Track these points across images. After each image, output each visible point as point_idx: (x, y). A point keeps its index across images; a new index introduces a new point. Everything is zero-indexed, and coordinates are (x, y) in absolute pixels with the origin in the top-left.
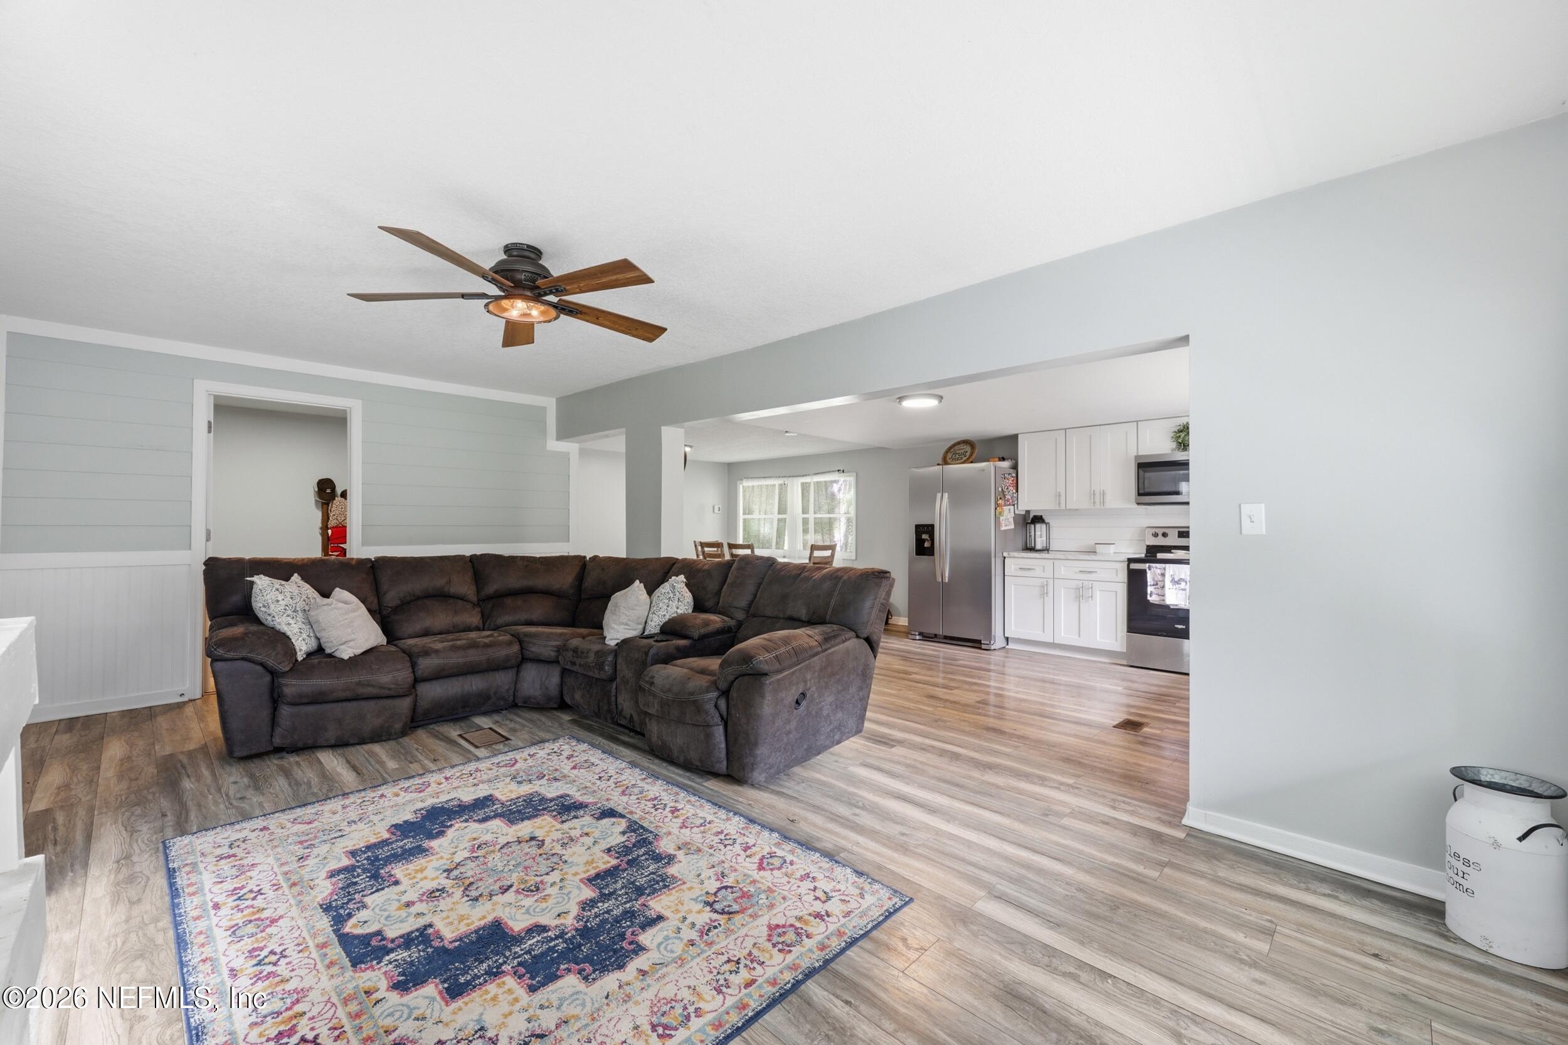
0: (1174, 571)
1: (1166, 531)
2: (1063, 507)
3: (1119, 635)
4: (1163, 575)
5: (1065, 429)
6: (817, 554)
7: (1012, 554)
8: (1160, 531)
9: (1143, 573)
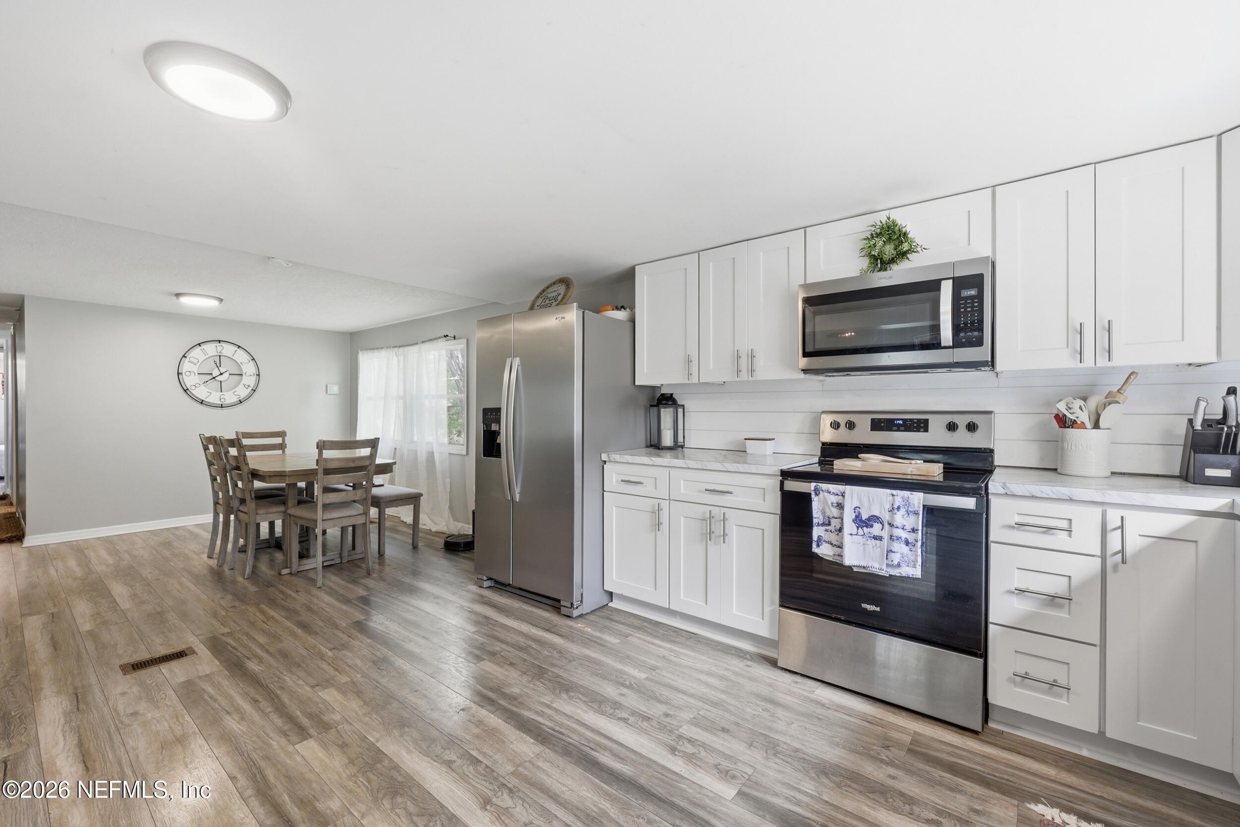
0: (860, 500)
1: (852, 418)
2: (695, 380)
3: (767, 609)
4: (840, 506)
5: (698, 252)
6: (328, 454)
7: (616, 457)
8: (842, 419)
9: (805, 499)
